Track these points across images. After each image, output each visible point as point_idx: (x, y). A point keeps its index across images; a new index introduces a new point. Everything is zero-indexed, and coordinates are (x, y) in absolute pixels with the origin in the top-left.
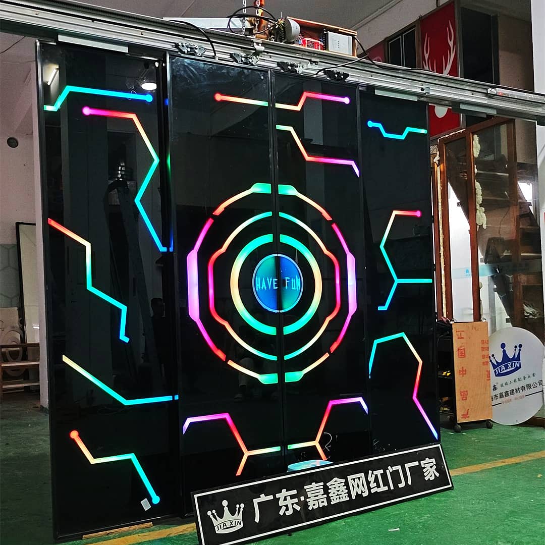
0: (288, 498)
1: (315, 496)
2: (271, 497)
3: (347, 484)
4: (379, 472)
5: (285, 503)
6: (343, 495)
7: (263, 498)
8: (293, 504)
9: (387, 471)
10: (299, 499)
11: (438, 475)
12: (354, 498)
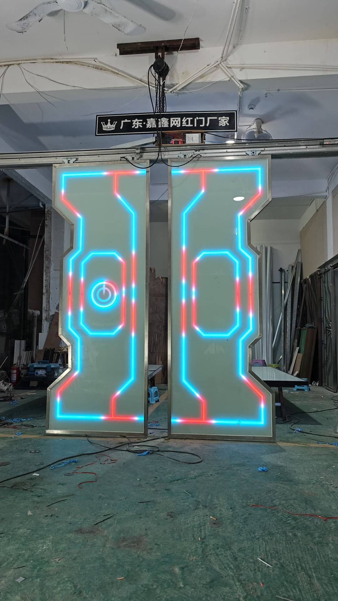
0: (138, 122)
1: (151, 123)
2: (130, 121)
3: (169, 121)
4: (189, 119)
5: (136, 124)
6: (166, 125)
7: (126, 121)
8: (139, 125)
9: (195, 119)
10: (143, 123)
11: (228, 124)
12: (171, 126)
